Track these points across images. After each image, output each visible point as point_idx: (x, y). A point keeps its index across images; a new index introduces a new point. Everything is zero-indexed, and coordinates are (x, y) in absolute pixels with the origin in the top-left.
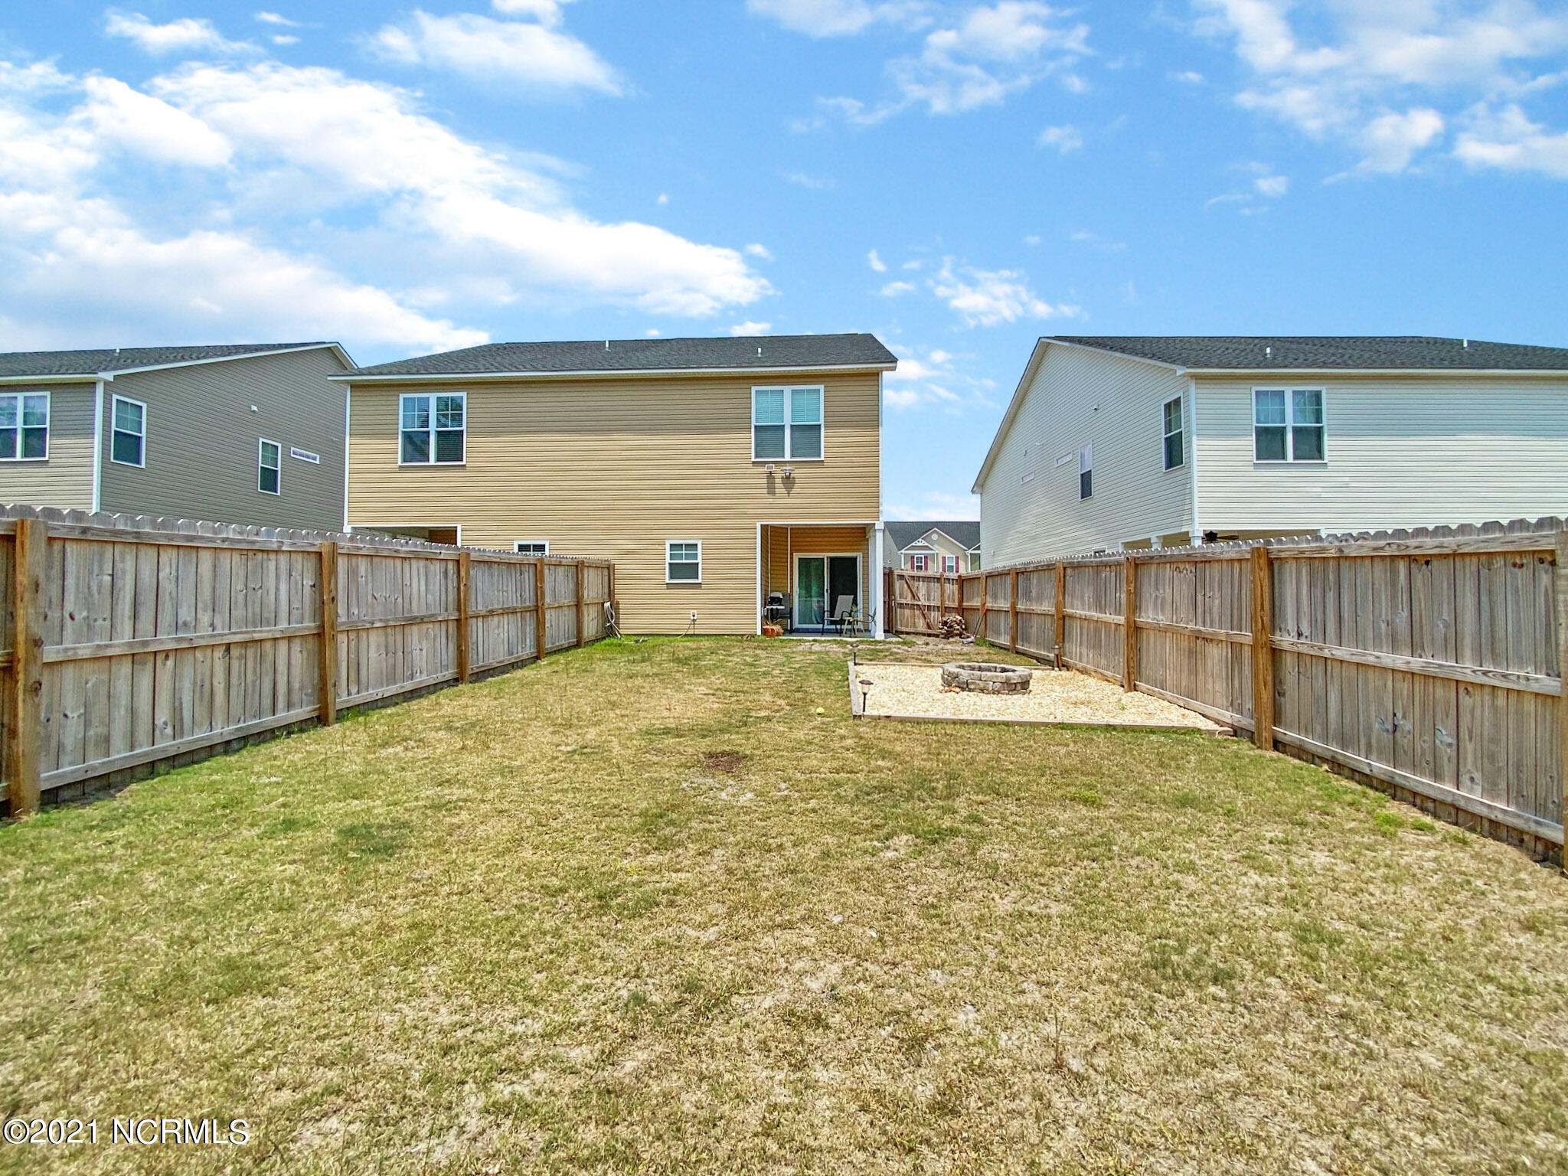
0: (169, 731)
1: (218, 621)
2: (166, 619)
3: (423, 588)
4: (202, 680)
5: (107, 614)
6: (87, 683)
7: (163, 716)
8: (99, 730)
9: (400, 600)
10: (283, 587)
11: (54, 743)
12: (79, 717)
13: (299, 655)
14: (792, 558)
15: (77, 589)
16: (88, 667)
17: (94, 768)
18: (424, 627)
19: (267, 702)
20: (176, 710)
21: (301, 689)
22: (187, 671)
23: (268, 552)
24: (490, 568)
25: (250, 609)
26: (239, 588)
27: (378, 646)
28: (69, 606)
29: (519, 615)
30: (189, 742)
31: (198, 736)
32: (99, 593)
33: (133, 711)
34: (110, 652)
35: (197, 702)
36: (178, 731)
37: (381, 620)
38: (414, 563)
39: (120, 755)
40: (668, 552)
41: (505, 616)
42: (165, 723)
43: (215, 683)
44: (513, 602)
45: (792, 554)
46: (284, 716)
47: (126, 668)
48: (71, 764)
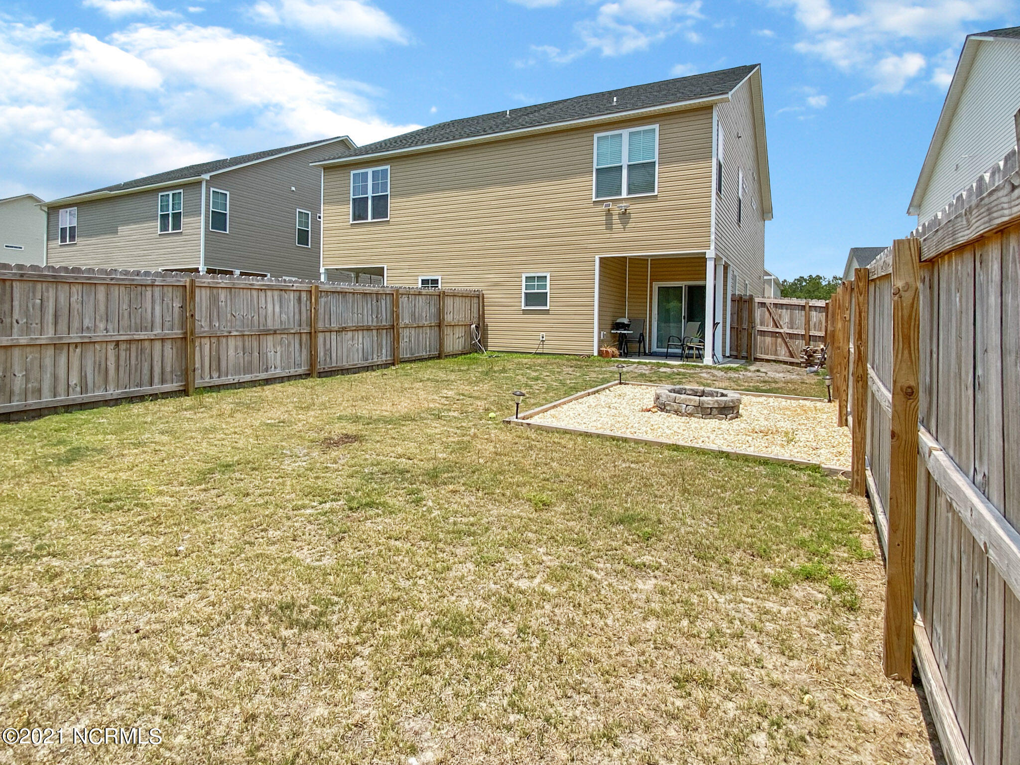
0: (78, 389)
1: (110, 327)
2: (76, 324)
3: (277, 309)
4: (100, 362)
5: (38, 321)
6: (27, 358)
7: (74, 380)
8: (35, 384)
9: (256, 318)
10: (158, 308)
11: (8, 389)
12: (23, 376)
13: (171, 350)
14: (651, 287)
15: (20, 306)
16: (28, 349)
17: (30, 405)
18: (279, 337)
19: (146, 378)
20: (83, 378)
21: (172, 372)
22: (89, 356)
23: (146, 286)
24: (344, 297)
25: (133, 321)
26: (124, 308)
27: (236, 348)
28: (16, 316)
29: (375, 332)
30: (90, 397)
31: (98, 394)
32: (33, 309)
33: (55, 377)
34: (38, 342)
35: (96, 374)
36: (84, 389)
37: (237, 331)
38: (269, 293)
39: (47, 399)
40: (524, 283)
41: (360, 333)
42: (76, 385)
43: (109, 363)
44: (369, 321)
45: (651, 284)
46: (157, 387)
47: (50, 352)
48: (18, 401)
